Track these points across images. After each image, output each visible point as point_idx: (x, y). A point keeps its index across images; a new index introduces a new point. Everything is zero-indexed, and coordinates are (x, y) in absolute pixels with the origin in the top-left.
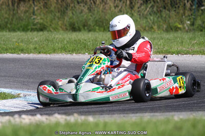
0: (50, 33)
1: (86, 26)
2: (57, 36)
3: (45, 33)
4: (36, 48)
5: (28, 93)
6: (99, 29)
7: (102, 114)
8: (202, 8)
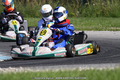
6: (28, 16)
8: (86, 4)
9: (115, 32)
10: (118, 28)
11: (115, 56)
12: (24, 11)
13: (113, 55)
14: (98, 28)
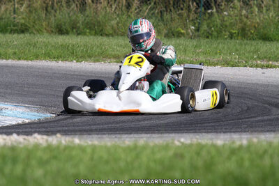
0: (32, 35)
1: (75, 28)
2: (41, 40)
3: (27, 35)
4: (15, 53)
5: (5, 106)
6: (89, 33)
7: (89, 134)
8: (210, 11)
9: (264, 70)
10: (270, 62)
11: (259, 118)
12: (80, 22)
13: (255, 117)
14: (231, 61)
